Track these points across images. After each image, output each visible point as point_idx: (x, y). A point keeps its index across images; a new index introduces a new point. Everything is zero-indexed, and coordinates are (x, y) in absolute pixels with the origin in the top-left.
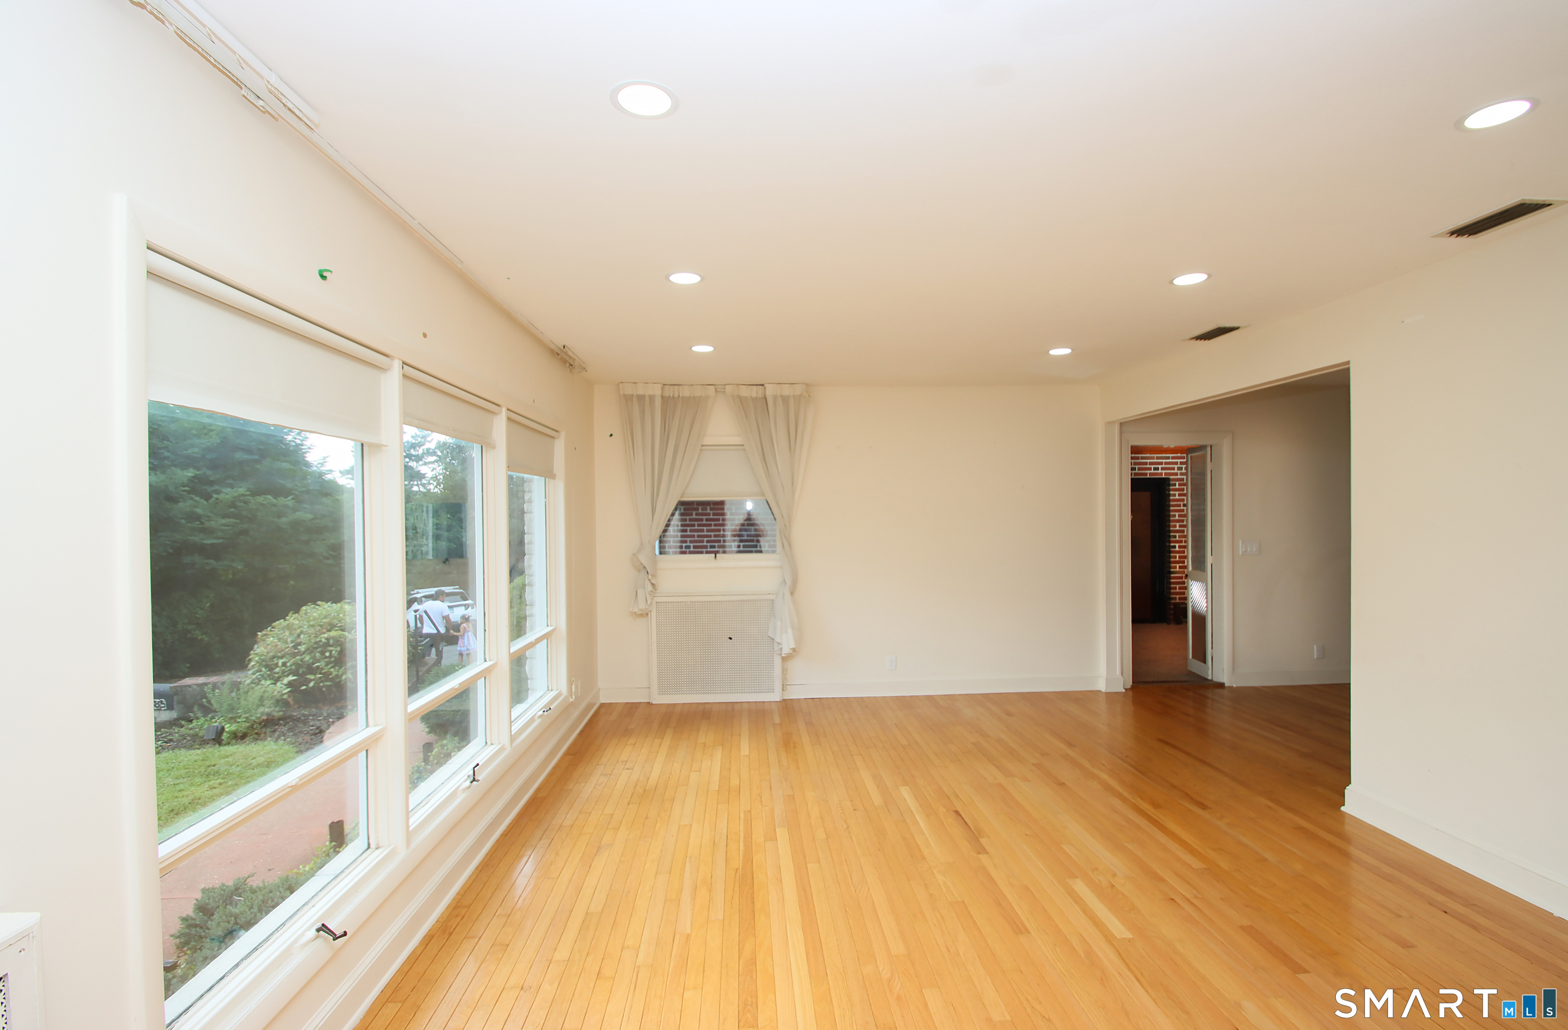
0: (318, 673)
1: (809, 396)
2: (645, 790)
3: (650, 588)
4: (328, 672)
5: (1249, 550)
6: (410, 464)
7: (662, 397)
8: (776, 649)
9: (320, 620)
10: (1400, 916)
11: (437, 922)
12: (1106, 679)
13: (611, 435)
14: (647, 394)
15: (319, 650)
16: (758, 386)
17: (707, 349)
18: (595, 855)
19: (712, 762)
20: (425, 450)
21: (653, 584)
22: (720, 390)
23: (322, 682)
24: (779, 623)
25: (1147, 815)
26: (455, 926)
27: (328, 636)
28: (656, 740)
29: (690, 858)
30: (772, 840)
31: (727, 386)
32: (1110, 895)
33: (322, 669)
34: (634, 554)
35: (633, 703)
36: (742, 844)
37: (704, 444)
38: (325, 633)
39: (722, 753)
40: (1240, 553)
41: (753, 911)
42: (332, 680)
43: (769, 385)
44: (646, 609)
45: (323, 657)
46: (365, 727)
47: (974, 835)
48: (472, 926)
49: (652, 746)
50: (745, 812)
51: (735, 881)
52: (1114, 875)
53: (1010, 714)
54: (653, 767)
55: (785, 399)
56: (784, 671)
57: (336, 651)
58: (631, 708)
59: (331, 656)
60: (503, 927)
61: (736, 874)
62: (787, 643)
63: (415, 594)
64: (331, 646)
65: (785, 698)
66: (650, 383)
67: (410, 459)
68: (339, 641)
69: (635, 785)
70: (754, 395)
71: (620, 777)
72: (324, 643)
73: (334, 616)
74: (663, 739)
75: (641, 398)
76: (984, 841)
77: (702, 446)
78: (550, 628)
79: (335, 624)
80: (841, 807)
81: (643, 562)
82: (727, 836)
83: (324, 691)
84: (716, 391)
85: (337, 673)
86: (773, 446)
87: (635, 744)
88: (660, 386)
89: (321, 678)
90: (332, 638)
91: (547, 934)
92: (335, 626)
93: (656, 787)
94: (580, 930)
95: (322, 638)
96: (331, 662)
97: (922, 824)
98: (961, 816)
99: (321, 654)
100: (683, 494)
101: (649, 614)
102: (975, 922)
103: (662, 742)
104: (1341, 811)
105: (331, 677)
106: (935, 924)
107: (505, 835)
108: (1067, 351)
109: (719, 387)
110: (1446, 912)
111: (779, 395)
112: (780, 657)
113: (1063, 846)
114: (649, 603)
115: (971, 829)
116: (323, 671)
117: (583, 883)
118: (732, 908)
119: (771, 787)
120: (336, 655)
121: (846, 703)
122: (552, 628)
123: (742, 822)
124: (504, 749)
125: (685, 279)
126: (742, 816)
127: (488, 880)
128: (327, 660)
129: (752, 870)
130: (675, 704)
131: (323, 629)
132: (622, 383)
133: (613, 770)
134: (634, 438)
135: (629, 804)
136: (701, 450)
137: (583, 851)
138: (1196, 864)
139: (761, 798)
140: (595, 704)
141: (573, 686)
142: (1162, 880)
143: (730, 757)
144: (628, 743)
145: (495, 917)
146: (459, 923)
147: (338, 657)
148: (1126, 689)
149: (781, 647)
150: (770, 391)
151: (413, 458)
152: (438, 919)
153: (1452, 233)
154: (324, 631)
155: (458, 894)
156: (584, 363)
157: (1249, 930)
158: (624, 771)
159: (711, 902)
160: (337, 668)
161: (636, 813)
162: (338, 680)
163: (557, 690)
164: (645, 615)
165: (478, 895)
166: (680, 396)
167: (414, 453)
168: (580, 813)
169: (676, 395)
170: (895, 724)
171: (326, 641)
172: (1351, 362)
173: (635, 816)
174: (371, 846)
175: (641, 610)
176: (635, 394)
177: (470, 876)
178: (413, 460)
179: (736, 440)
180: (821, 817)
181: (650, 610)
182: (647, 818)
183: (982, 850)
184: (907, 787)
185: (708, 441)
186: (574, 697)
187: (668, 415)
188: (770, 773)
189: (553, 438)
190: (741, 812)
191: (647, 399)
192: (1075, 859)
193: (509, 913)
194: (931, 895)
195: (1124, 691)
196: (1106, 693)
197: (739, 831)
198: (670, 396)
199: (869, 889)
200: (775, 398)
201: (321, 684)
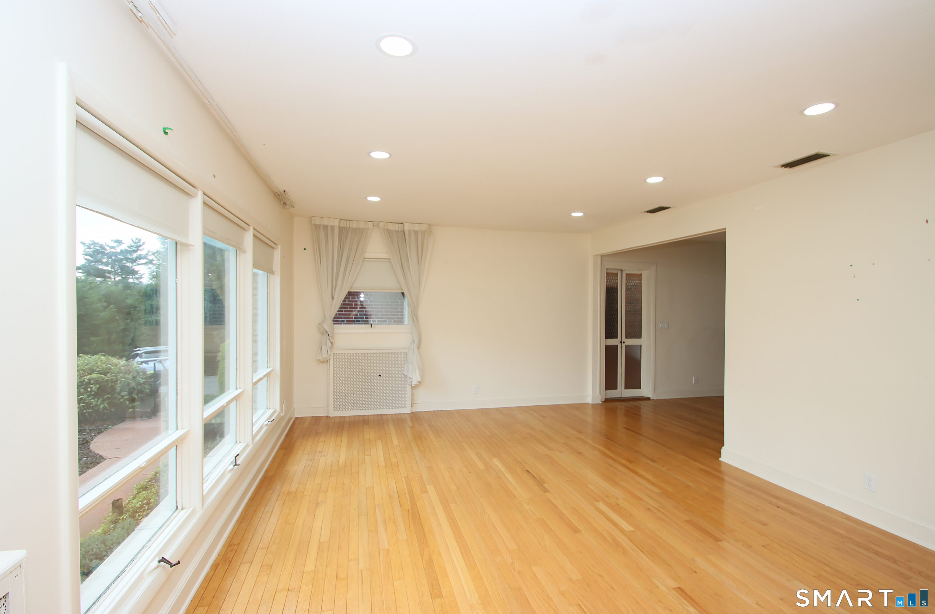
0: (81, 403)
1: (431, 232)
2: (338, 468)
3: (330, 345)
4: (89, 402)
5: (663, 326)
6: (126, 264)
7: (339, 227)
8: (408, 382)
9: (83, 367)
10: (758, 510)
11: (218, 555)
12: (592, 396)
13: (305, 249)
14: (329, 225)
15: (83, 387)
16: (400, 224)
17: (376, 199)
18: (316, 508)
19: (377, 450)
20: (138, 255)
21: (331, 342)
22: (376, 225)
23: (84, 409)
24: (410, 366)
25: (627, 467)
26: (232, 557)
27: (90, 377)
28: (338, 438)
29: (378, 505)
30: (425, 493)
31: (380, 223)
32: (617, 508)
33: (85, 400)
34: (320, 324)
35: (317, 417)
36: (408, 496)
37: (365, 257)
38: (87, 376)
39: (382, 444)
40: (659, 328)
41: (424, 533)
42: (92, 408)
43: (406, 223)
44: (327, 358)
45: (86, 391)
46: (175, 430)
47: (540, 483)
48: (244, 556)
49: (336, 442)
50: (405, 477)
51: (409, 517)
52: (618, 499)
53: (544, 417)
54: (340, 454)
55: (416, 233)
56: (412, 395)
57: (96, 387)
58: (316, 420)
59: (91, 391)
60: (265, 555)
61: (408, 513)
62: (416, 378)
63: (137, 351)
64: (92, 384)
65: (413, 411)
66: (331, 218)
67: (127, 261)
68: (98, 381)
69: (331, 465)
70: (397, 229)
71: (320, 461)
72: (87, 382)
73: (93, 364)
74: (342, 437)
75: (325, 227)
76: (546, 485)
77: (364, 258)
78: (269, 370)
79: (95, 369)
80: (461, 472)
81: (325, 328)
82: (397, 492)
83: (87, 416)
84: (373, 225)
85: (96, 403)
86: (408, 260)
87: (324, 441)
88: (338, 220)
89: (84, 406)
90: (93, 379)
91: (296, 556)
92: (95, 371)
93: (345, 466)
94: (318, 553)
95: (85, 378)
96: (92, 395)
97: (510, 479)
98: (530, 473)
99: (84, 389)
100: (351, 287)
101: (329, 361)
102: (551, 529)
103: (342, 439)
104: (720, 462)
105: (91, 406)
106: (530, 532)
107: (251, 499)
108: (581, 214)
109: (375, 223)
110: (778, 507)
111: (412, 229)
112: (410, 386)
113: (588, 486)
114: (329, 354)
115: (537, 479)
116: (86, 402)
117: (313, 525)
118: (411, 532)
119: (417, 462)
120: (95, 390)
121: (450, 413)
122: (271, 369)
123: (404, 483)
124: (248, 445)
125: (380, 155)
126: (403, 479)
127: (247, 528)
128: (88, 393)
129: (418, 510)
130: (345, 417)
131: (85, 373)
132: (313, 217)
133: (314, 457)
134: (321, 252)
135: (330, 477)
136: (363, 261)
137: (307, 506)
138: (657, 490)
139: (412, 469)
140: (292, 418)
141: (284, 406)
142: (642, 500)
143: (388, 446)
144: (320, 441)
145: (258, 549)
146: (234, 555)
147: (97, 391)
148: (602, 402)
149: (411, 380)
150: (407, 227)
151: (129, 260)
152: (219, 553)
153: (782, 166)
154: (86, 374)
155: (229, 537)
156: (293, 202)
157: (689, 522)
158: (321, 457)
159: (397, 530)
160: (96, 399)
161: (336, 481)
162: (97, 408)
163: (273, 409)
164: (326, 361)
165: (243, 537)
166: (351, 227)
167: (130, 257)
168: (299, 484)
169: (348, 227)
170: (481, 424)
171: (88, 381)
172: (726, 229)
173: (336, 484)
174: (178, 508)
175: (324, 358)
176: (322, 224)
177: (234, 526)
178: (129, 262)
179: (386, 256)
180: (451, 478)
181: (330, 358)
182: (344, 484)
183: (546, 491)
184: (497, 459)
185: (367, 255)
186: (284, 413)
187: (342, 239)
188: (414, 454)
189: (273, 248)
190: (402, 477)
191: (330, 227)
192: (596, 491)
193: (267, 547)
194: (524, 516)
195: (601, 403)
196: (592, 404)
197: (404, 488)
198: (344, 227)
199: (489, 515)
200: (410, 232)
201: (85, 411)
